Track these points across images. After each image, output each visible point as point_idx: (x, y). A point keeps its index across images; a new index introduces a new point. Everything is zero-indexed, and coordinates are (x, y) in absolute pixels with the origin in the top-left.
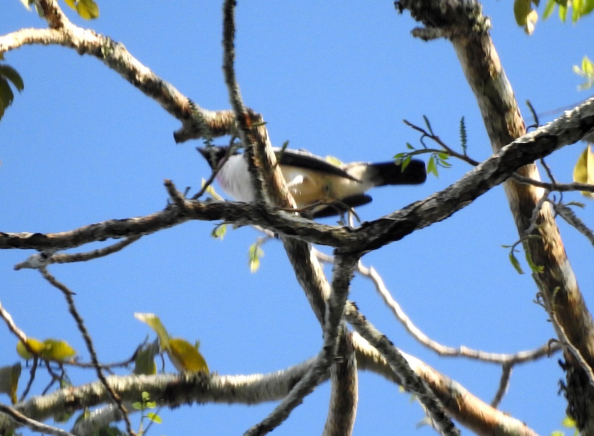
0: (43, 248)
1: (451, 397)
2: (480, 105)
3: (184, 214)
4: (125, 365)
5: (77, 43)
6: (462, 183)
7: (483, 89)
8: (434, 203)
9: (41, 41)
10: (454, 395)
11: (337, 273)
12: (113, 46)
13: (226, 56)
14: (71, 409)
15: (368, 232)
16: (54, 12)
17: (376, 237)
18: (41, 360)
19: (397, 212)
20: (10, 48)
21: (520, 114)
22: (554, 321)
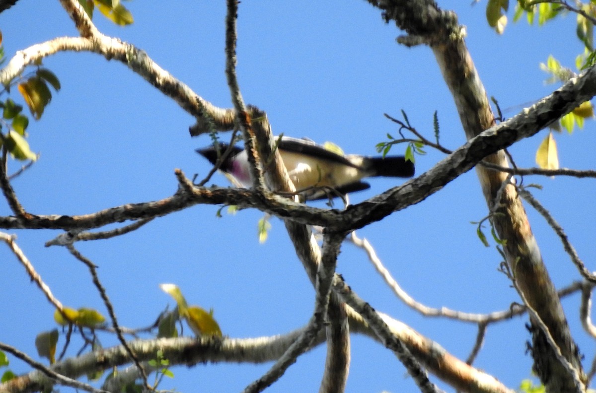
0: (70, 228)
1: (432, 357)
2: (456, 103)
3: (193, 199)
4: (149, 330)
5: (104, 50)
6: (434, 171)
7: (459, 89)
8: (411, 188)
9: (74, 49)
10: (435, 355)
11: (326, 250)
12: (137, 52)
13: (229, 61)
14: (101, 368)
15: (353, 214)
16: (84, 22)
17: (360, 218)
18: (75, 326)
19: (379, 195)
20: (47, 55)
21: (491, 110)
22: (516, 286)
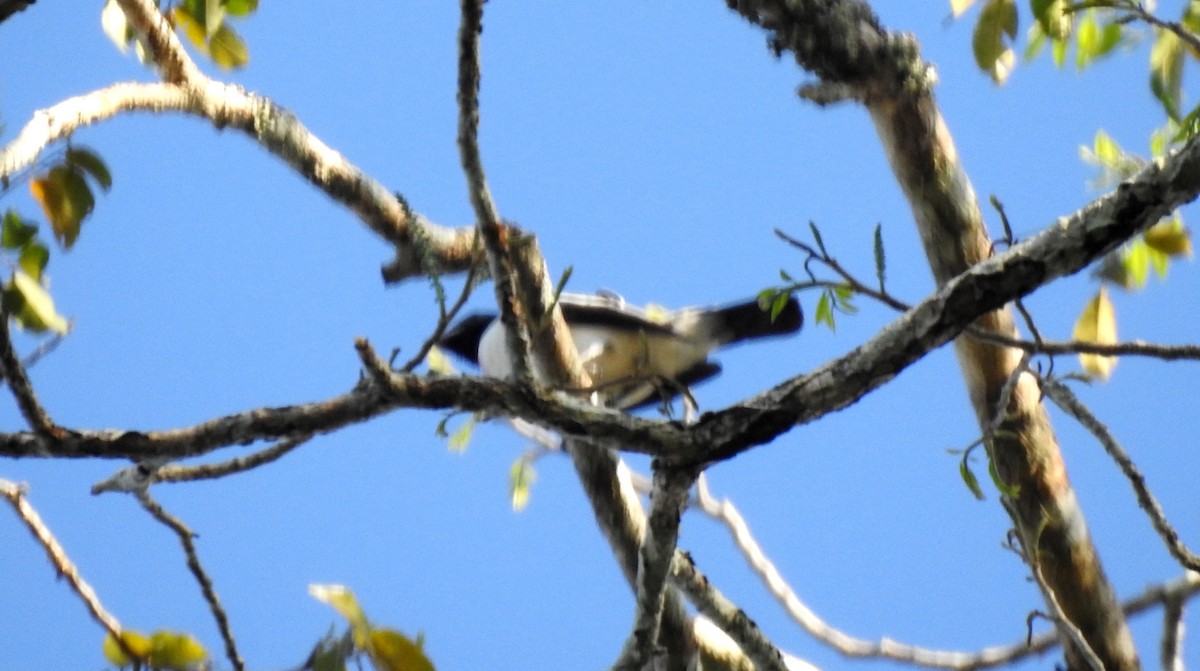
0: (142, 457)
3: (390, 397)
5: (211, 110)
7: (922, 191)
8: (828, 378)
9: (149, 107)
11: (659, 502)
12: (276, 113)
13: (465, 120)
15: (713, 431)
16: (170, 55)
17: (727, 439)
19: (764, 394)
20: (95, 120)
22: (1037, 578)
